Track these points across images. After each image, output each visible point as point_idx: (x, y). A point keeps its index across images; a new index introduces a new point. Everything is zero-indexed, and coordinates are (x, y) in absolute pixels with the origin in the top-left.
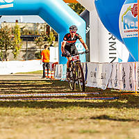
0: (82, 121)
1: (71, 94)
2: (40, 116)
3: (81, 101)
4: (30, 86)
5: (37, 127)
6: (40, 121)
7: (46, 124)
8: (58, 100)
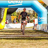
0: (46, 45)
1: (42, 35)
2: (32, 43)
3: (46, 37)
4: (28, 32)
5: (31, 47)
6: (32, 45)
7: (34, 46)
8: (38, 37)
